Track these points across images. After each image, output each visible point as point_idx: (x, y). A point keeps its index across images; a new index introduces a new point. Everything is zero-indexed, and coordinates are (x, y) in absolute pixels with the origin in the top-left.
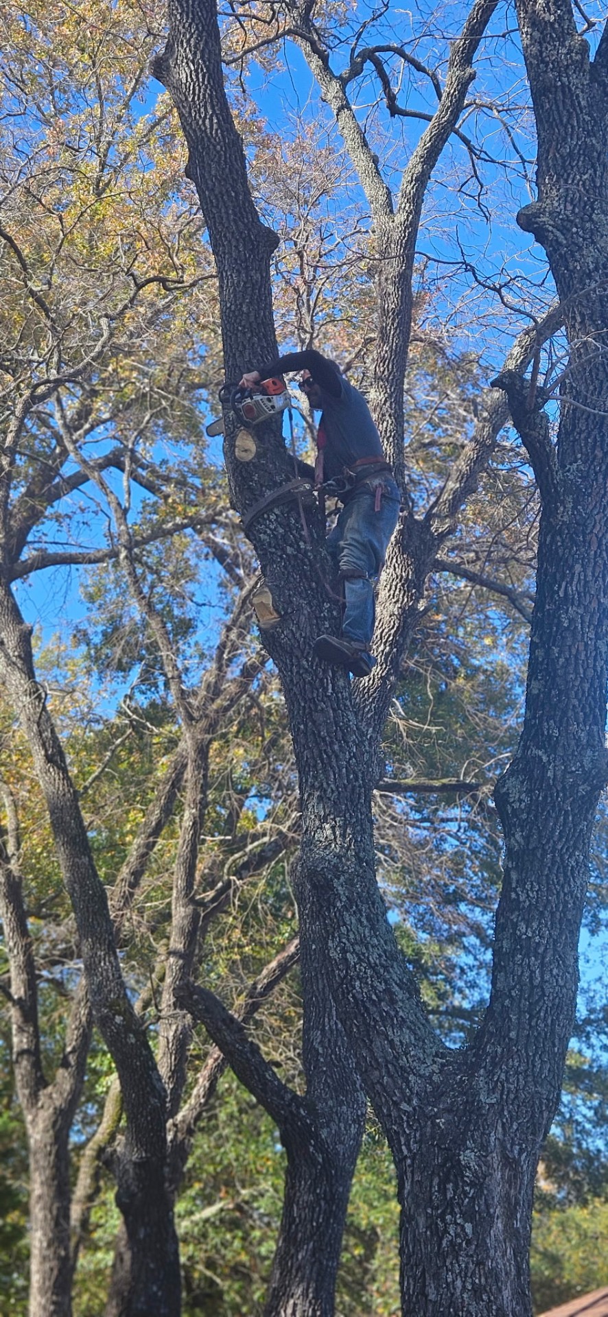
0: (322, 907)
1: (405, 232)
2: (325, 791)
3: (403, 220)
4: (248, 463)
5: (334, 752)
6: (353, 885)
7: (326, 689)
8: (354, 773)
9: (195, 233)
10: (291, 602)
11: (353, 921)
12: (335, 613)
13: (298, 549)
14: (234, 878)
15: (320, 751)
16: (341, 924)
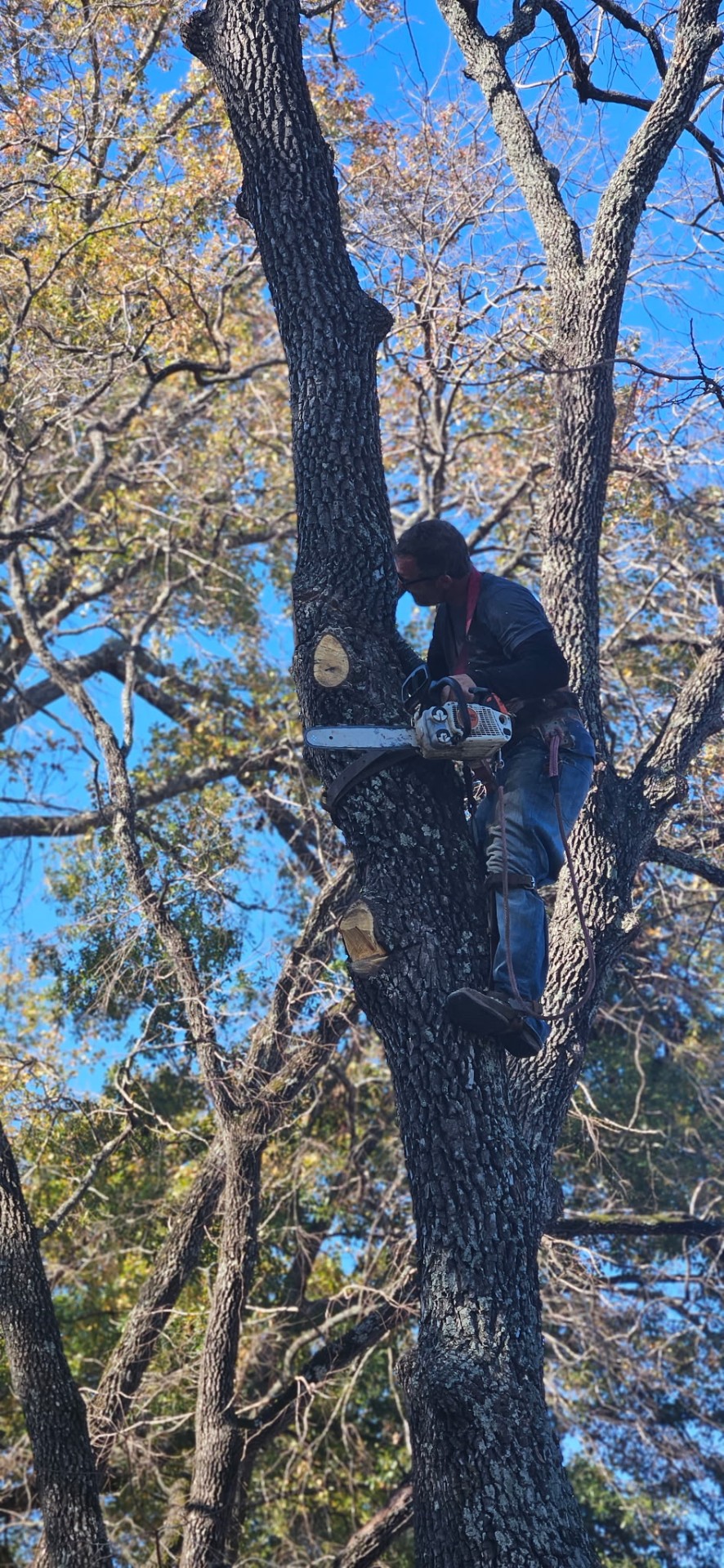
0: (453, 1450)
1: (602, 296)
2: (461, 1251)
3: (598, 277)
4: (335, 690)
5: (475, 1184)
6: (506, 1414)
7: (464, 1079)
8: (511, 1221)
9: (249, 286)
10: (407, 929)
11: (507, 1476)
12: (481, 948)
13: (420, 838)
14: (302, 1378)
15: (453, 1183)
16: (486, 1479)
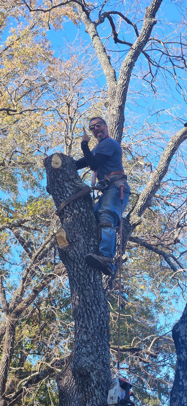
0: (84, 386)
1: (122, 88)
2: (88, 329)
3: (121, 83)
4: (57, 169)
5: (93, 310)
6: (100, 376)
7: (90, 280)
8: (102, 321)
10: (75, 236)
11: (99, 394)
12: (96, 243)
13: (80, 211)
14: (25, 387)
15: (86, 309)
16: (93, 395)
